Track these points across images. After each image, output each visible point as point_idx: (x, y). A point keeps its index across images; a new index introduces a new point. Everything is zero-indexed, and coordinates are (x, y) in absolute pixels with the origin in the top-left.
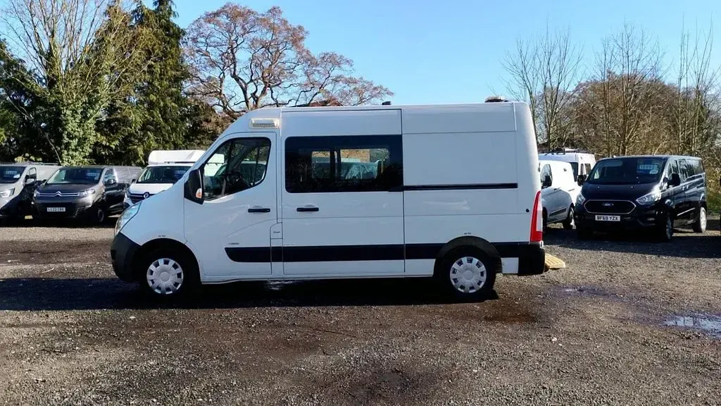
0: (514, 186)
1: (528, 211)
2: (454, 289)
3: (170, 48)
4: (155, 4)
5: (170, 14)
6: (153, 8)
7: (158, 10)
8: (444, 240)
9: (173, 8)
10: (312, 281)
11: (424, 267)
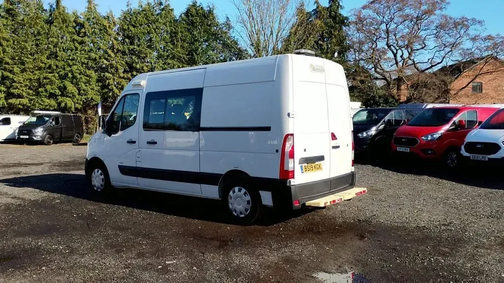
0: (268, 129)
1: (277, 151)
2: (229, 211)
3: (334, 31)
4: (329, 2)
5: (338, 7)
6: (328, 6)
7: (331, 6)
8: (223, 171)
9: (341, 4)
10: (157, 192)
11: (211, 192)
